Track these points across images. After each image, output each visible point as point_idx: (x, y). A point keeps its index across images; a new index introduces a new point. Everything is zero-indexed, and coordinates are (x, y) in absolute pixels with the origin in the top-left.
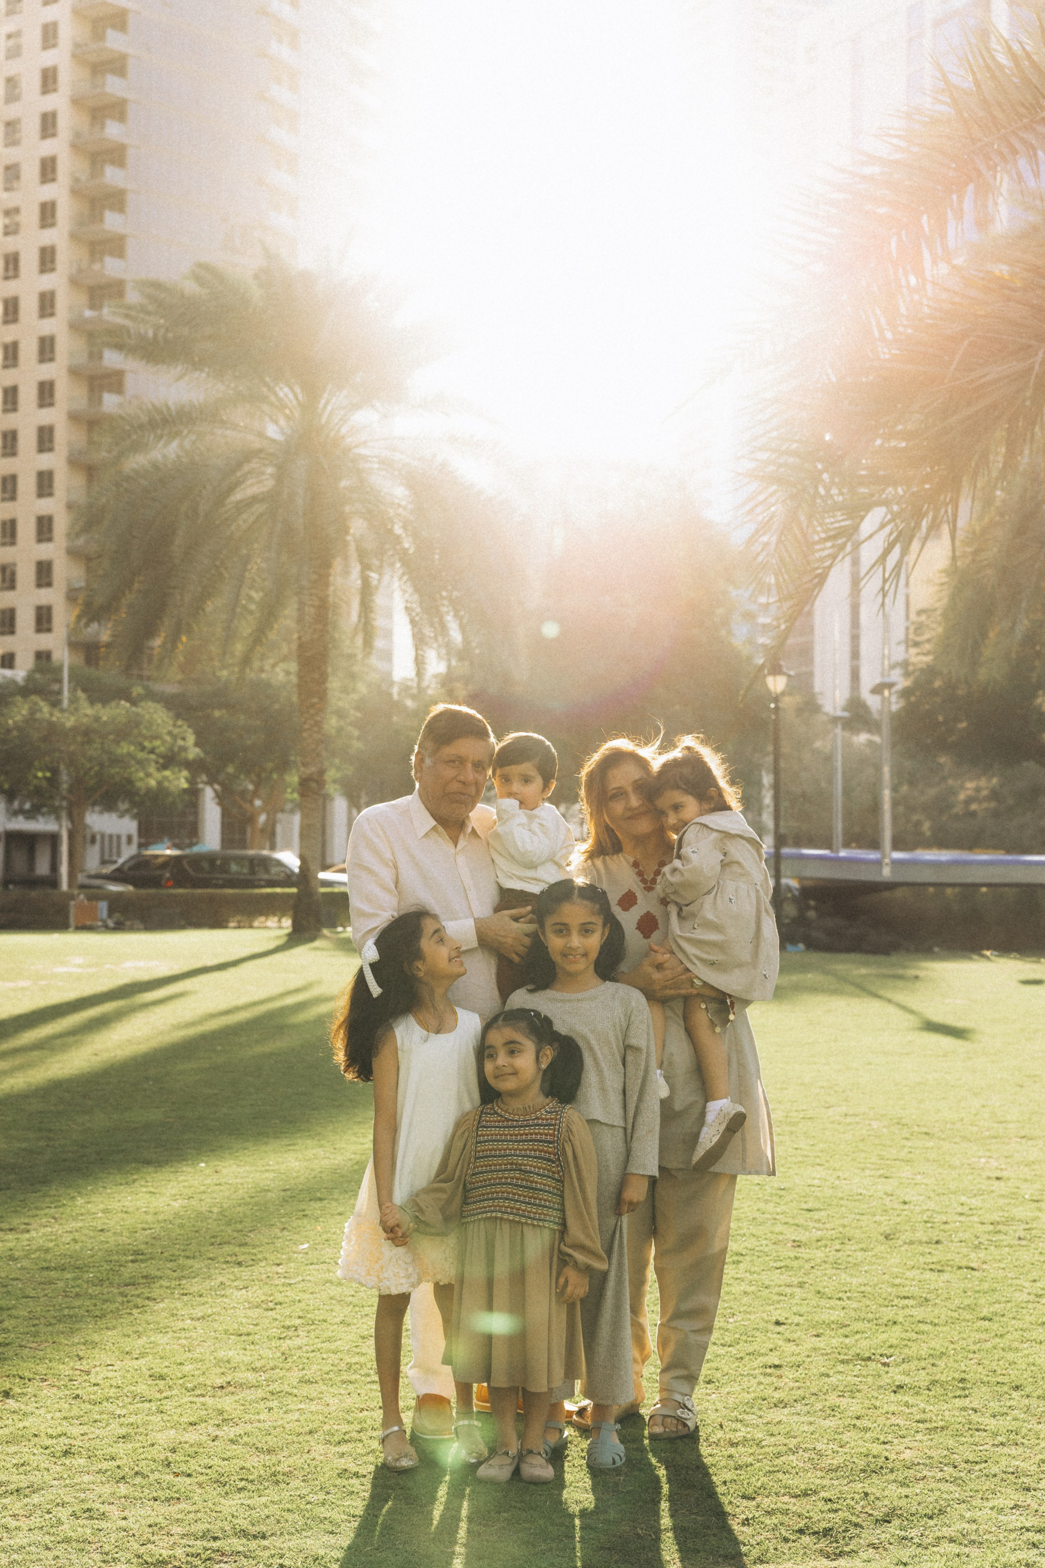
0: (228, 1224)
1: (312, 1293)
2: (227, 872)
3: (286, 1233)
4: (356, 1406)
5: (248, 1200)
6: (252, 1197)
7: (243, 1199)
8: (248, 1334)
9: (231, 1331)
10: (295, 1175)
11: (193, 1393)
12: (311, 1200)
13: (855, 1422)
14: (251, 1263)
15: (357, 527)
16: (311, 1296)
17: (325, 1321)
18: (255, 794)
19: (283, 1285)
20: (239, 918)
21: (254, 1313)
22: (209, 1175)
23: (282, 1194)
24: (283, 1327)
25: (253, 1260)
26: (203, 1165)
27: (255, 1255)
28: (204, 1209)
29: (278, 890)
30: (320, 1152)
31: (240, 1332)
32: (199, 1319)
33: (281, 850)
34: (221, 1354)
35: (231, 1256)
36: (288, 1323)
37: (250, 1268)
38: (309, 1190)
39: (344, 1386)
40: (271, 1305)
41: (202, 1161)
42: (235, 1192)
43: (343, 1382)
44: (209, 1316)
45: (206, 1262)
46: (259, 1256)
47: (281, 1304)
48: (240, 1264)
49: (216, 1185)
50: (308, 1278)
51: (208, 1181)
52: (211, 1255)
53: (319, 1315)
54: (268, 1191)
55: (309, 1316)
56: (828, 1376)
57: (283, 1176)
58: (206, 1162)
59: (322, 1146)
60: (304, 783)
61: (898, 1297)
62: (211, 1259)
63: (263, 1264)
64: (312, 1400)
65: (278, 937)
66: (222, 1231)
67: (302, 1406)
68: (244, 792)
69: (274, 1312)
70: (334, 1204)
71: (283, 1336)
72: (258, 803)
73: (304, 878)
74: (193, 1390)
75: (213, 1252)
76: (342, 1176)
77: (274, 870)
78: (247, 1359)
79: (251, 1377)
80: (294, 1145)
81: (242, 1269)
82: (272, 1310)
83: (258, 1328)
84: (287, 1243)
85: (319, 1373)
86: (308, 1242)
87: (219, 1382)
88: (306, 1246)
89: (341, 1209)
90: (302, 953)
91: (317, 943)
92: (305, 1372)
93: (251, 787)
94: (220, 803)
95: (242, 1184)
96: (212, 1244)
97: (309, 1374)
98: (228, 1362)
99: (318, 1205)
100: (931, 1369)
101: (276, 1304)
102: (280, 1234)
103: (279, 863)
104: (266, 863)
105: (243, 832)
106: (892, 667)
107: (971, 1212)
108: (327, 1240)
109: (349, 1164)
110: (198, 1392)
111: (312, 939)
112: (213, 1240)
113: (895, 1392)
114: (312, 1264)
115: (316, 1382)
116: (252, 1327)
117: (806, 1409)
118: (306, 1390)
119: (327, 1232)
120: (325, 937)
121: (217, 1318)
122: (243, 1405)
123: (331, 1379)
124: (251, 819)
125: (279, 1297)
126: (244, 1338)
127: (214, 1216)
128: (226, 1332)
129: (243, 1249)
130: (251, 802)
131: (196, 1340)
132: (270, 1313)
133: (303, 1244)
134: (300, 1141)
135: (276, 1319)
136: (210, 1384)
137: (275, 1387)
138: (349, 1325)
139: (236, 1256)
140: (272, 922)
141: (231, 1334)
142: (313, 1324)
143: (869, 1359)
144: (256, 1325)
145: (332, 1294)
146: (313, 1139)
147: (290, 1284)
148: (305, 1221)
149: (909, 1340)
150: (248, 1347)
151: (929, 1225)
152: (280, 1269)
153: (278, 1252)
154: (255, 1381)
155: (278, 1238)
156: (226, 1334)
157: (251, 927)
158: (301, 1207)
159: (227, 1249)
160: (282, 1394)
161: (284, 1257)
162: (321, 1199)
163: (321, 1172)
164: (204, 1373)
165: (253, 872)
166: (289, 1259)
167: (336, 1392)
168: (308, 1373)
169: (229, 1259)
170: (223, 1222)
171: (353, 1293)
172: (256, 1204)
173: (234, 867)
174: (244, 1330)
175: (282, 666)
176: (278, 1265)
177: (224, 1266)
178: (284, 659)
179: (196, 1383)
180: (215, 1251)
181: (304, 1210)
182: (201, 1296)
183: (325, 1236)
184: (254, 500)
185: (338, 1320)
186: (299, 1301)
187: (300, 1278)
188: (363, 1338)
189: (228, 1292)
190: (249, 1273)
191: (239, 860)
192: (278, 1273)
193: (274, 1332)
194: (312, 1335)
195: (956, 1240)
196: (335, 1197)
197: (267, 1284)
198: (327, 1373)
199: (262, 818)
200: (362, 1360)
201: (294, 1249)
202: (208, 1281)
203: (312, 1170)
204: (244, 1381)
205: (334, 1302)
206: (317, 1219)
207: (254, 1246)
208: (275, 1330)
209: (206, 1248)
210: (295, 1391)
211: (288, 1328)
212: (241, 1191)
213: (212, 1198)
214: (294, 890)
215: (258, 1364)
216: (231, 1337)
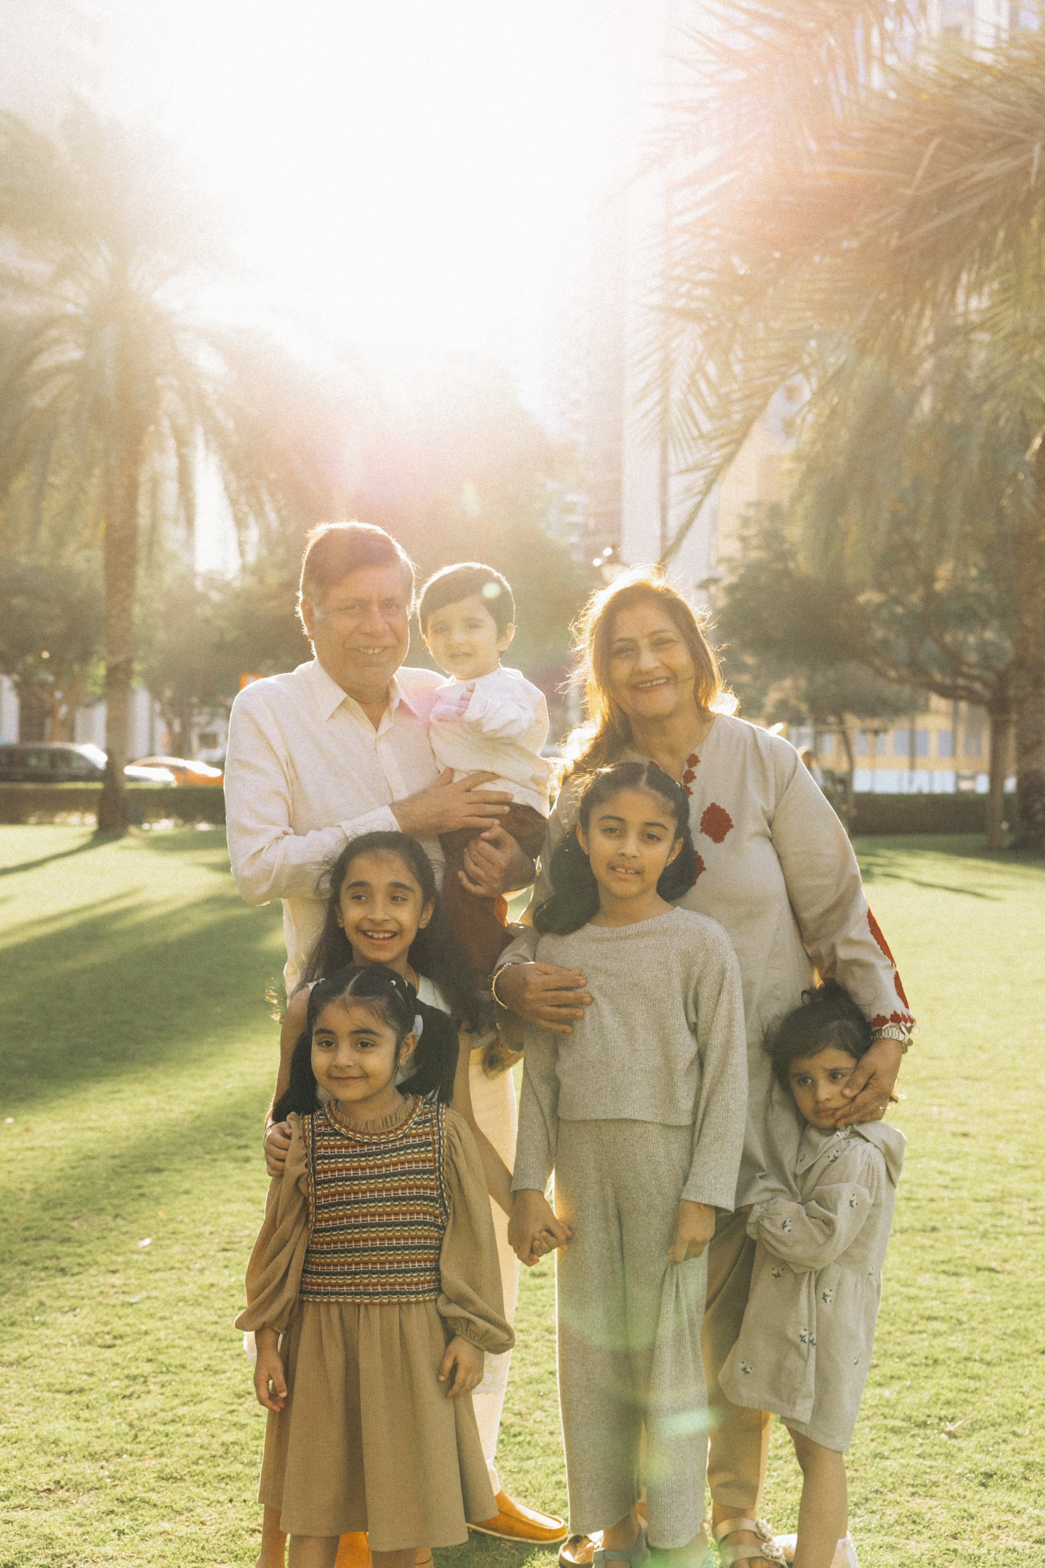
0: (45, 1208)
1: (162, 1319)
2: (25, 765)
3: (120, 1222)
4: (244, 1524)
5: (69, 1171)
6: (73, 1168)
7: (62, 1170)
8: (81, 1391)
9: (57, 1387)
10: (124, 1134)
11: (6, 1503)
12: (147, 1171)
13: (953, 1544)
14: (76, 1270)
15: (170, 401)
16: (159, 1324)
17: (183, 1367)
18: (55, 686)
19: (123, 1305)
20: (38, 813)
21: (88, 1353)
22: (19, 1135)
23: (111, 1162)
24: (127, 1377)
25: (79, 1265)
26: (10, 1120)
27: (81, 1256)
28: (12, 1187)
29: (81, 785)
30: (153, 1101)
31: (68, 1388)
32: (12, 1364)
33: (84, 742)
34: (44, 1429)
35: (50, 1258)
36: (134, 1371)
37: (77, 1278)
38: (143, 1157)
39: (223, 1485)
40: (108, 1339)
41: (10, 1116)
42: (52, 1160)
43: (221, 1478)
44: (25, 1359)
45: (20, 1268)
46: (89, 1259)
47: (121, 1337)
48: (63, 1271)
49: (28, 1149)
50: (154, 1293)
51: (17, 1144)
52: (25, 1258)
53: (174, 1357)
54: (93, 1158)
55: (161, 1358)
56: (884, 1457)
57: (110, 1137)
58: (14, 1117)
59: (153, 1093)
60: (112, 671)
61: (922, 1317)
62: (26, 1263)
63: (93, 1271)
64: (179, 1513)
65: (83, 836)
66: (37, 1219)
67: (166, 1526)
68: (43, 685)
69: (113, 1350)
70: (178, 1177)
71: (128, 1392)
72: (58, 695)
73: (111, 774)
74: (8, 1497)
75: (28, 1251)
76: (183, 1136)
77: (75, 764)
78: (82, 1438)
79: (88, 1469)
80: (119, 1091)
81: (67, 1279)
82: (110, 1347)
83: (94, 1379)
84: (122, 1237)
85: (184, 1462)
86: (149, 1236)
87: (45, 1479)
88: (147, 1241)
89: (186, 1185)
90: (109, 852)
91: (125, 842)
92: (164, 1460)
93: (50, 678)
94: (20, 695)
95: (60, 1149)
96: (26, 1240)
97: (171, 1464)
98: (56, 1442)
99: (154, 1178)
100: (1015, 1442)
101: (115, 1338)
102: (112, 1224)
103: (81, 757)
104: (66, 757)
105: (41, 725)
106: (720, 561)
107: (955, 1184)
108: (174, 1233)
109: (189, 1118)
110: (14, 1501)
111: (118, 837)
112: (27, 1234)
113: (983, 1485)
114: (157, 1270)
115: (182, 1479)
116: (85, 1377)
117: (875, 1520)
118: (167, 1495)
119: (172, 1220)
120: (133, 836)
121: (36, 1361)
122: (80, 1525)
123: (202, 1473)
124: (51, 712)
125: (118, 1326)
126: (76, 1397)
127: (27, 1197)
128: (50, 1387)
129: (65, 1248)
130: (52, 694)
131: (9, 1401)
132: (108, 1353)
133: (142, 1239)
134: (125, 1087)
135: (116, 1364)
136: (32, 1486)
137: (124, 1489)
138: (216, 1373)
139: (58, 1258)
140: (74, 818)
141: (58, 1391)
142: (168, 1371)
143: (924, 1425)
144: (91, 1375)
145: (189, 1319)
146: (141, 1083)
147: (131, 1304)
148: (143, 1203)
149: (966, 1391)
150: (81, 1414)
151: (914, 1204)
152: (116, 1280)
153: (111, 1251)
154: (94, 1478)
155: (111, 1230)
156: (49, 1391)
157: (52, 823)
158: (139, 1182)
159: (46, 1247)
160: (135, 1503)
161: (120, 1259)
162: (159, 1170)
163: (156, 1131)
164: (22, 1467)
165: (53, 766)
166: (127, 1264)
167: (212, 1498)
168: (169, 1461)
169: (48, 1263)
170: (38, 1205)
171: (216, 1319)
172: (80, 1178)
173: (33, 761)
174: (76, 1383)
175: (85, 553)
176: (114, 1272)
177: (43, 1274)
178: (87, 546)
179: (10, 1486)
180: (29, 1250)
181: (139, 1187)
182: (13, 1324)
183: (170, 1227)
184: (59, 369)
185: (200, 1365)
186: (146, 1333)
187: (144, 1294)
188: (240, 1396)
189: (49, 1318)
190: (76, 1286)
191: (39, 753)
192: (114, 1286)
193: (116, 1386)
194: (168, 1390)
195: (955, 1225)
196: (178, 1166)
197: (100, 1303)
198: (196, 1463)
199: (63, 711)
200: (241, 1436)
201: (133, 1247)
202: (22, 1299)
203: (145, 1127)
204: (80, 1479)
205: (192, 1333)
206: (157, 1200)
207: (81, 1244)
208: (116, 1383)
209: (17, 1247)
210: (153, 1497)
211: (134, 1378)
212: (59, 1159)
213: (24, 1169)
214: (98, 786)
215: (97, 1447)
216: (59, 1396)
